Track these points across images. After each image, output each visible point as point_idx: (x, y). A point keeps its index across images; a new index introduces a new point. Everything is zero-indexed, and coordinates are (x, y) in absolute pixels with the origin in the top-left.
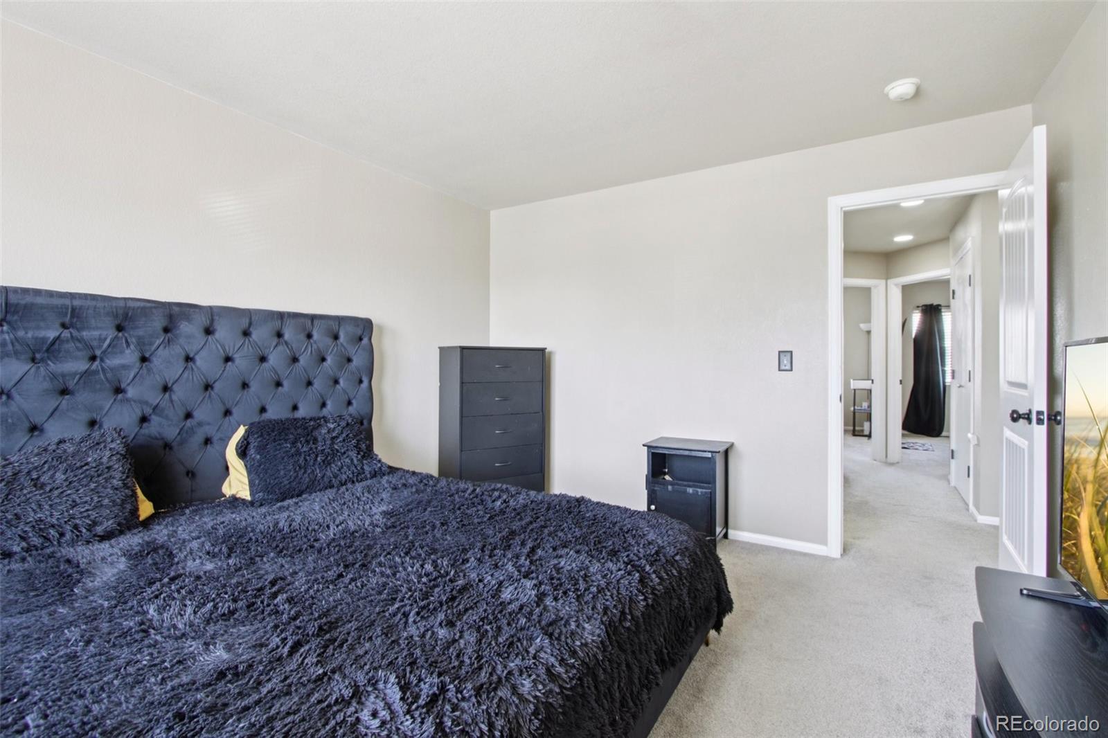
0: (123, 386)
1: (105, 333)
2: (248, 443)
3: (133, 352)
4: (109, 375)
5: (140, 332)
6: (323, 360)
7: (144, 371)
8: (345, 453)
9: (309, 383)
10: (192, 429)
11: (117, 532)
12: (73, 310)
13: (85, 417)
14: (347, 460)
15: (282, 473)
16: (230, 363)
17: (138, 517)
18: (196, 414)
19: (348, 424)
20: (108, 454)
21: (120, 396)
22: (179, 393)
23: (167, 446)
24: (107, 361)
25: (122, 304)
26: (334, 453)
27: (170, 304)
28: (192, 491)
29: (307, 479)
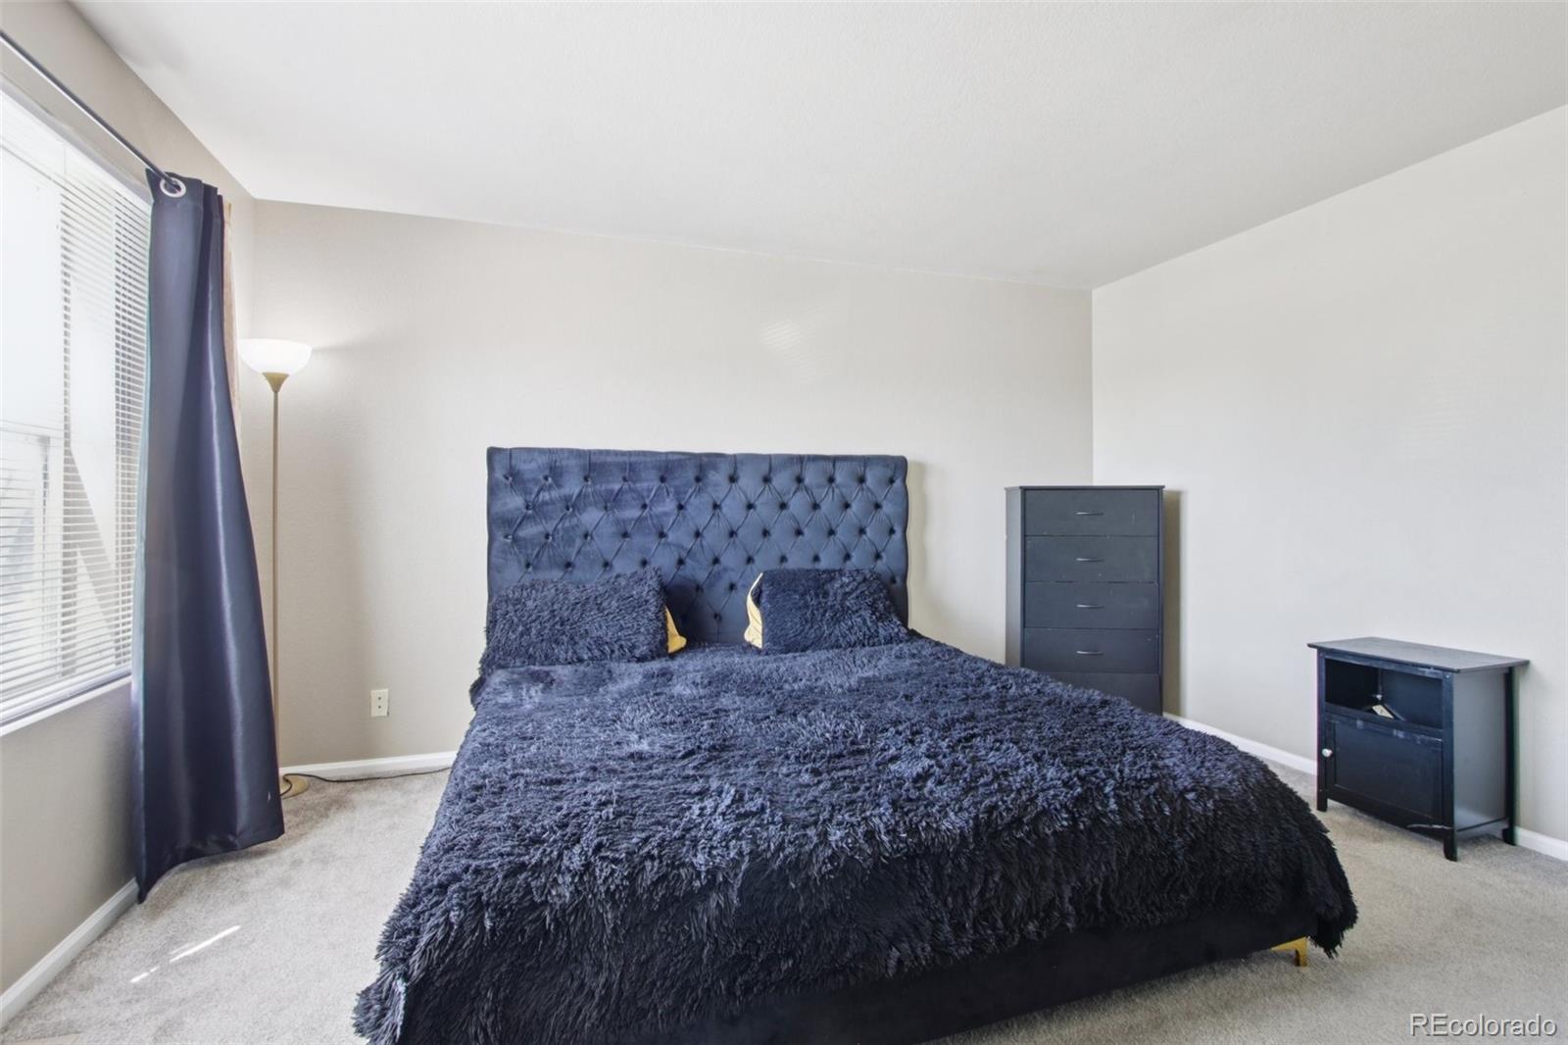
0: (665, 531)
1: (651, 484)
2: (761, 592)
3: (672, 500)
4: (655, 521)
5: (677, 483)
6: (847, 506)
7: (680, 518)
8: (857, 611)
9: (831, 532)
10: (719, 573)
11: (649, 657)
12: (631, 465)
13: (638, 557)
14: (859, 620)
15: (789, 624)
16: (752, 510)
17: (667, 648)
18: (722, 559)
19: (865, 580)
20: (647, 590)
21: (663, 540)
22: (709, 538)
23: (698, 588)
24: (654, 509)
25: (663, 458)
26: (845, 610)
27: (700, 456)
28: (718, 633)
29: (813, 635)
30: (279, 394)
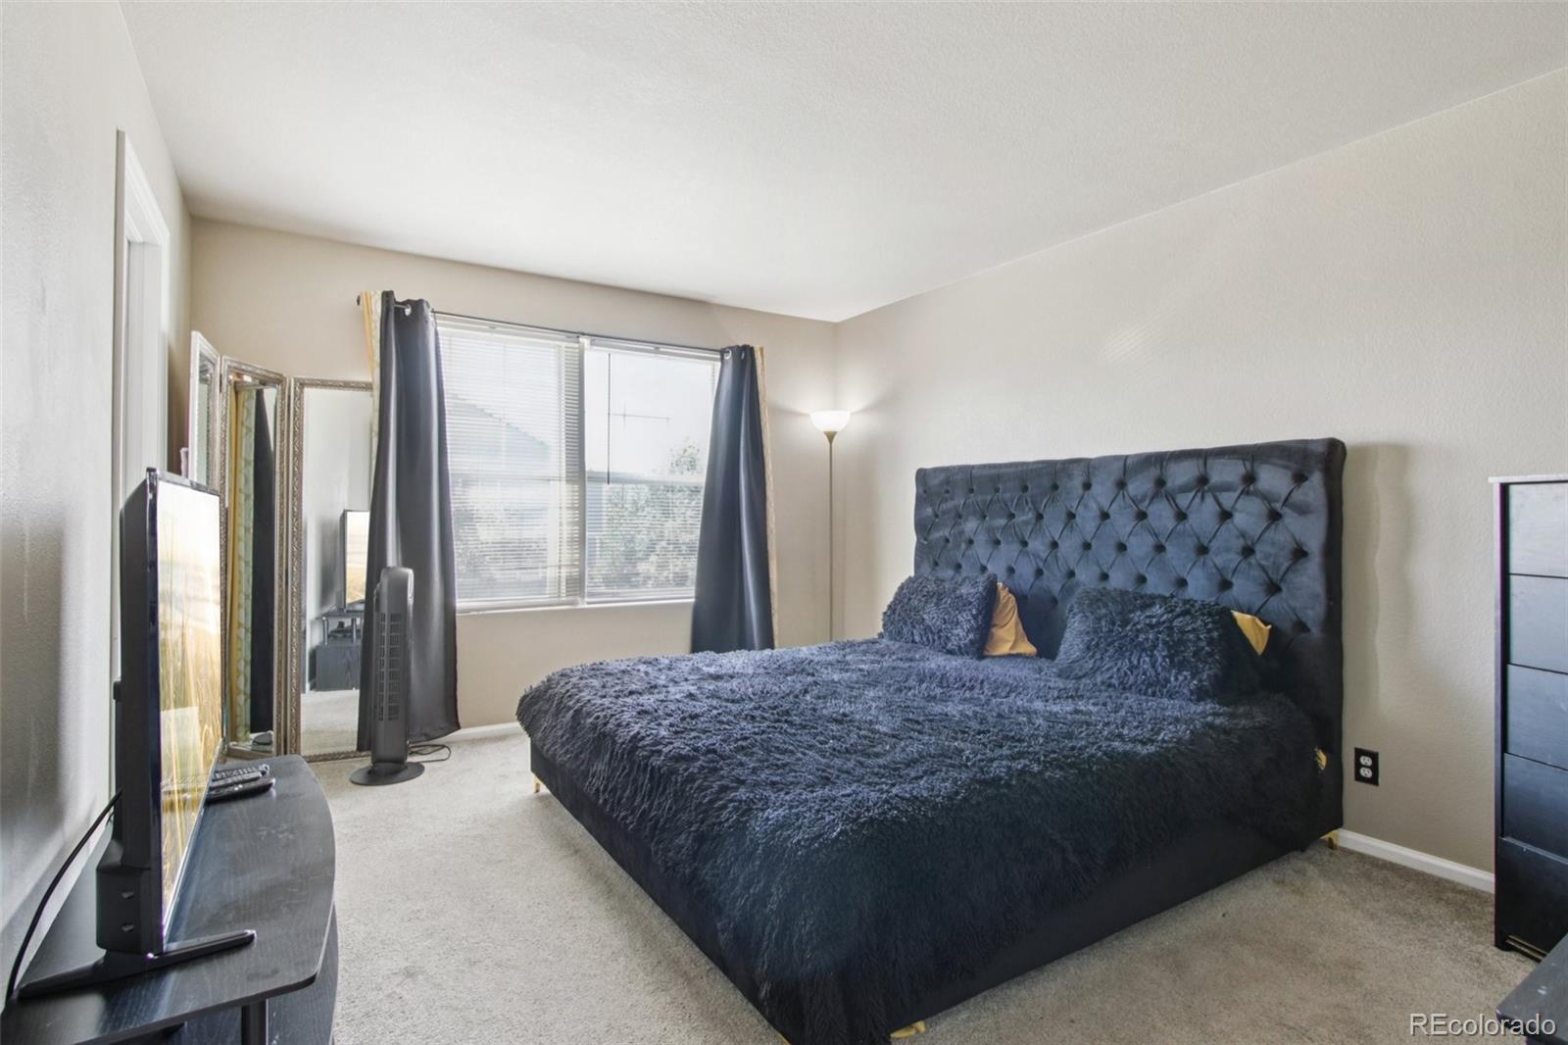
1: (1014, 494)
4: (1017, 530)
5: (1035, 491)
6: (1226, 515)
7: (1038, 527)
9: (1203, 550)
12: (998, 476)
13: (1005, 563)
16: (1106, 520)
18: (1076, 573)
21: (1025, 548)
22: (1062, 550)
24: (1017, 517)
30: (833, 444)
